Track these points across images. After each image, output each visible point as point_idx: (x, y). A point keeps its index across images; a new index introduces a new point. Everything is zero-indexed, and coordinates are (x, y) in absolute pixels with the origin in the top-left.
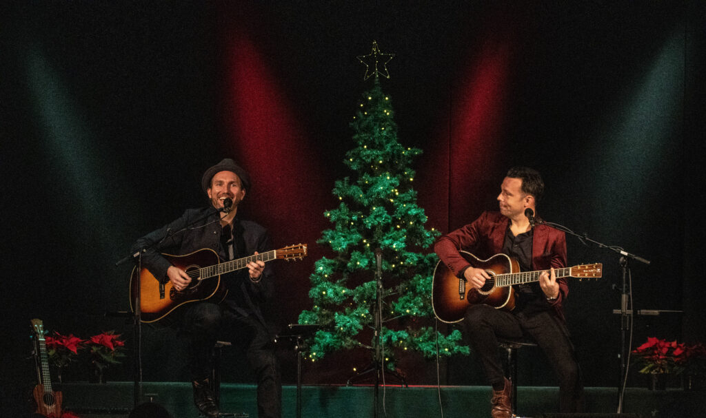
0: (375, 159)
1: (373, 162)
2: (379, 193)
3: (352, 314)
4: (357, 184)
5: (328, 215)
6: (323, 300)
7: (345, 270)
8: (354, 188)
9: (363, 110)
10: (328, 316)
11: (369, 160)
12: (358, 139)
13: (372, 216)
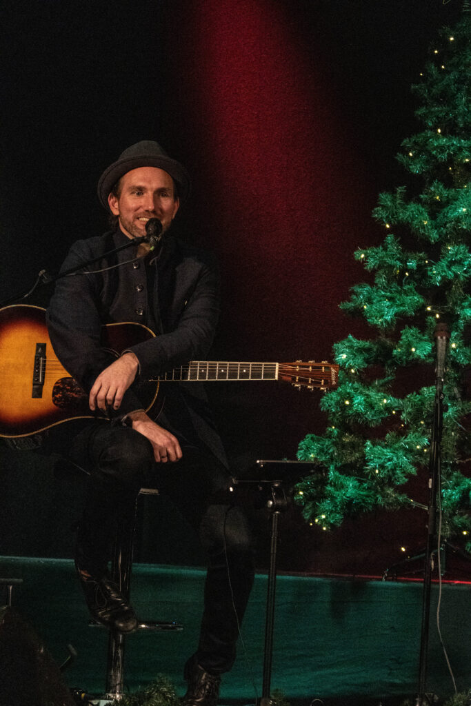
0: (455, 154)
1: (451, 160)
2: (458, 220)
3: (396, 446)
4: (419, 201)
5: (363, 256)
6: (344, 417)
7: (389, 362)
8: (413, 207)
9: (438, 61)
10: (354, 447)
11: (444, 157)
12: (425, 116)
13: (444, 263)
